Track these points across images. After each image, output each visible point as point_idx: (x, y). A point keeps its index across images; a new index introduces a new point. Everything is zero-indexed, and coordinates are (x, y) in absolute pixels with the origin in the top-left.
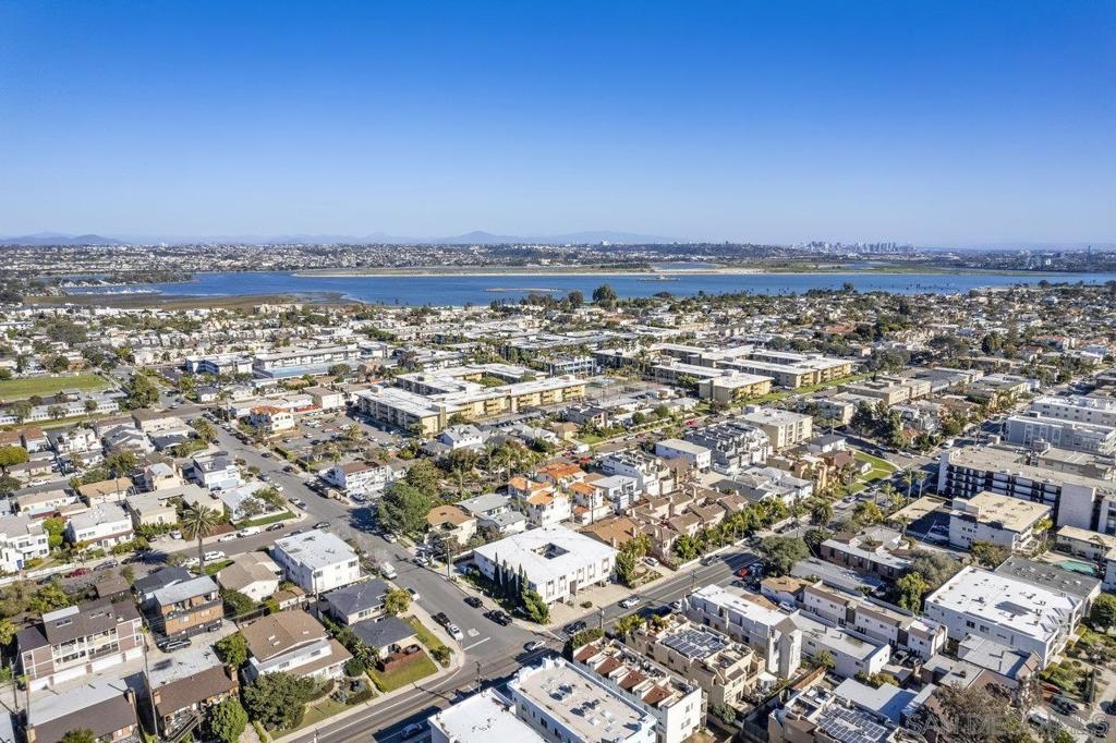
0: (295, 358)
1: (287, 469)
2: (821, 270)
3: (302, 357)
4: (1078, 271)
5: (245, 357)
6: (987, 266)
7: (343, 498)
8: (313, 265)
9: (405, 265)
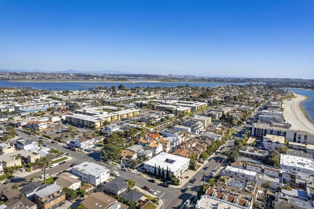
0: (31, 106)
1: (53, 142)
2: (175, 81)
3: (33, 106)
4: (237, 82)
5: (11, 106)
6: (216, 81)
7: (82, 151)
8: (15, 78)
9: (49, 79)
